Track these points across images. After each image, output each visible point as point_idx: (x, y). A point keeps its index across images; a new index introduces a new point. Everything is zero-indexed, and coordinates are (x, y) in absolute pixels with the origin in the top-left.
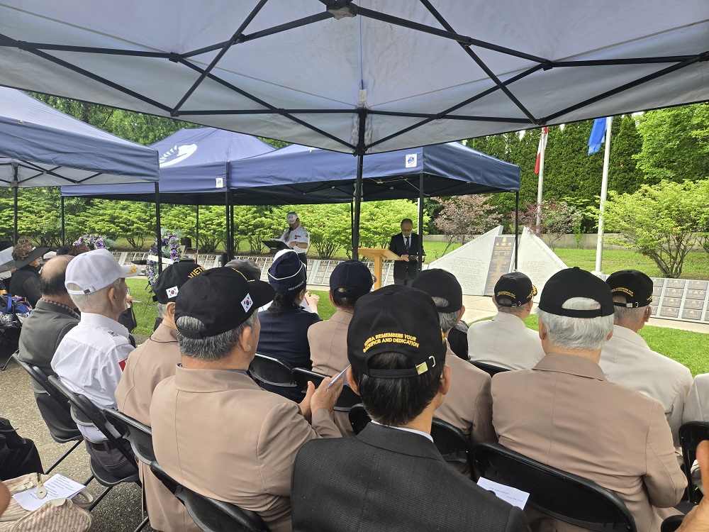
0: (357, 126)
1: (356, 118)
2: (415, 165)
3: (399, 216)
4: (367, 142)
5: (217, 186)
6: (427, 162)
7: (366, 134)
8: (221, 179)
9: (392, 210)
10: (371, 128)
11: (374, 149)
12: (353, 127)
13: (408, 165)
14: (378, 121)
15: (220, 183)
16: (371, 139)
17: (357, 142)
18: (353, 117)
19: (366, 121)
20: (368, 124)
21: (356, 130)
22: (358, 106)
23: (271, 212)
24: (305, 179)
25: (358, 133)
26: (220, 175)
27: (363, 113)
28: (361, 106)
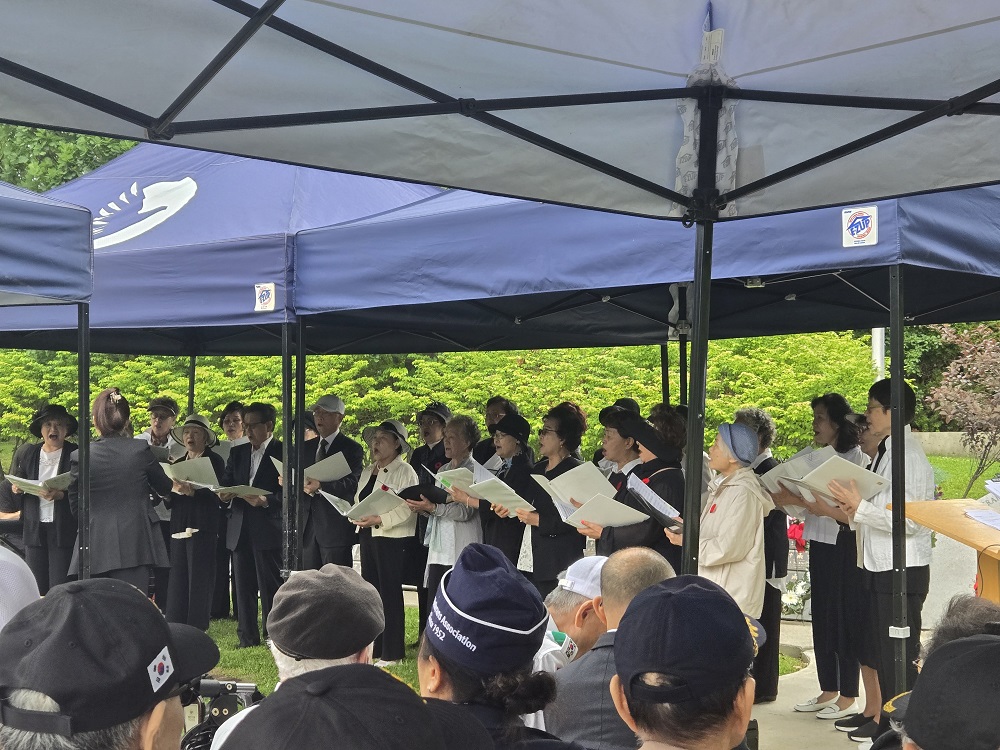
0: (692, 136)
1: (690, 111)
2: (872, 238)
3: (813, 378)
4: (724, 183)
5: (259, 307)
6: (911, 229)
7: (721, 158)
8: (271, 287)
9: (788, 361)
10: (738, 141)
11: (747, 204)
12: (680, 138)
13: (848, 240)
14: (758, 119)
15: (266, 299)
16: (737, 175)
17: (692, 184)
18: (680, 112)
19: (722, 121)
20: (727, 130)
21: (689, 149)
22: (696, 77)
23: (412, 370)
24: (527, 284)
25: (695, 158)
26: (266, 276)
27: (710, 97)
28: (705, 77)
